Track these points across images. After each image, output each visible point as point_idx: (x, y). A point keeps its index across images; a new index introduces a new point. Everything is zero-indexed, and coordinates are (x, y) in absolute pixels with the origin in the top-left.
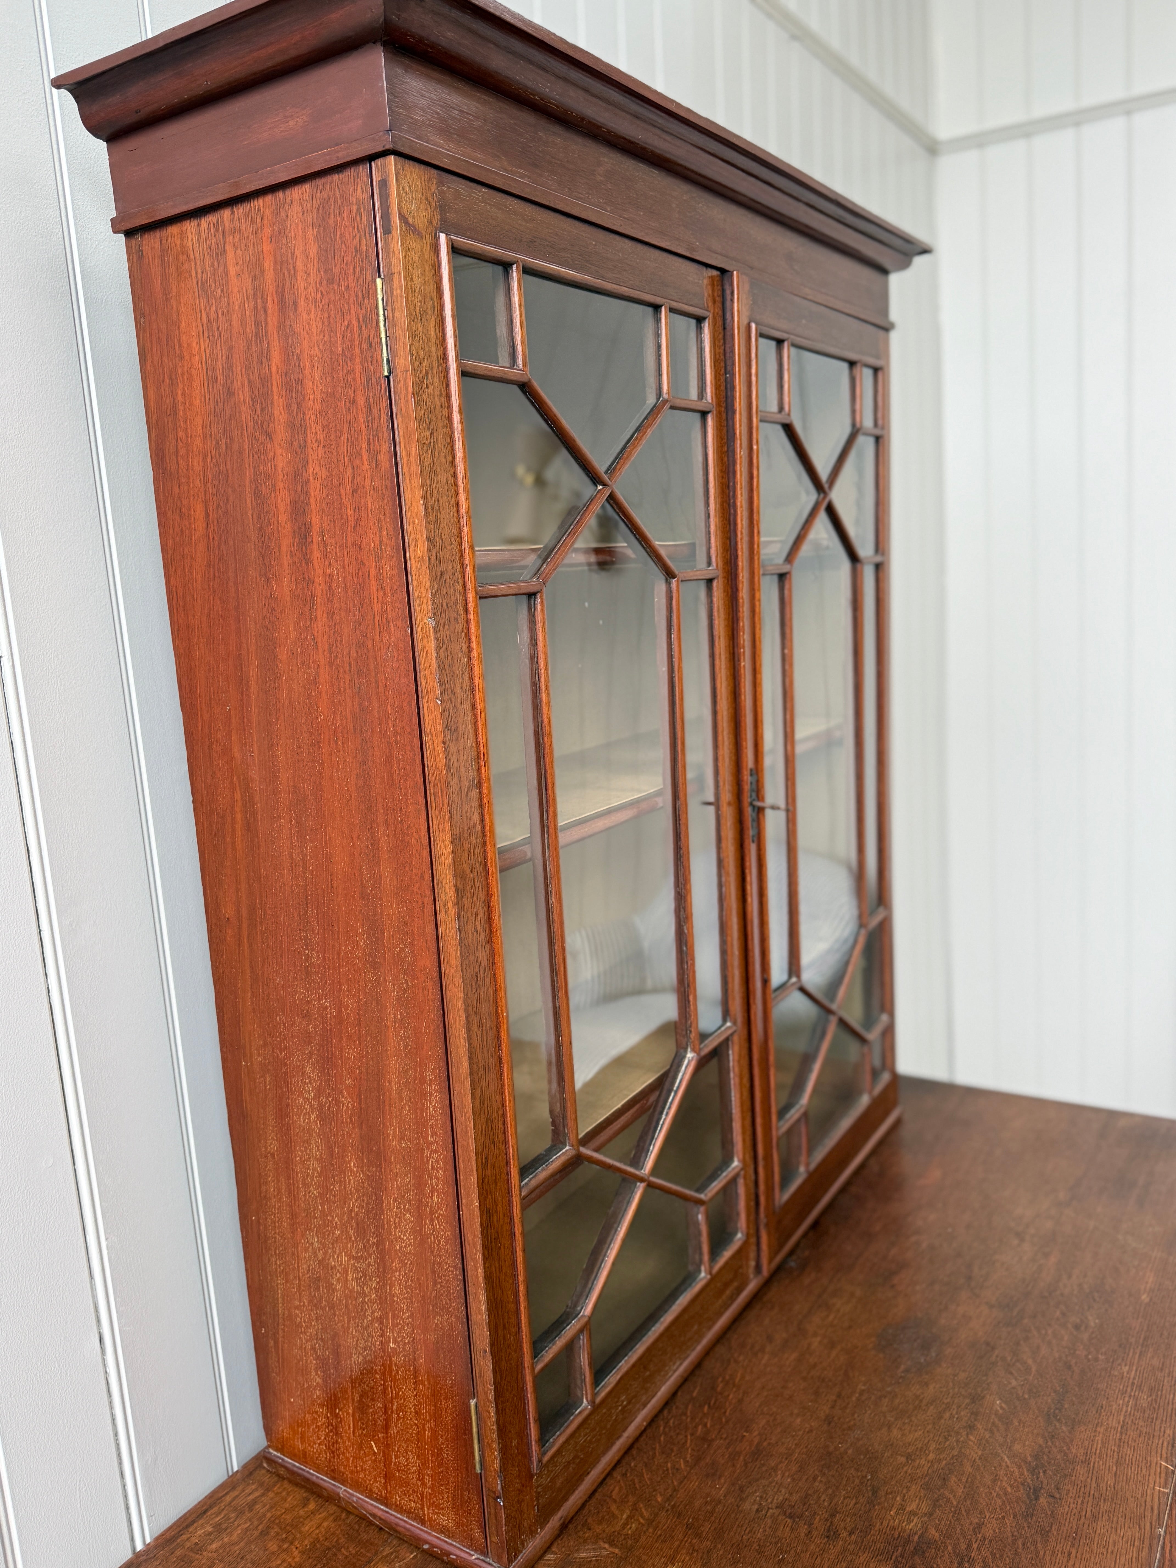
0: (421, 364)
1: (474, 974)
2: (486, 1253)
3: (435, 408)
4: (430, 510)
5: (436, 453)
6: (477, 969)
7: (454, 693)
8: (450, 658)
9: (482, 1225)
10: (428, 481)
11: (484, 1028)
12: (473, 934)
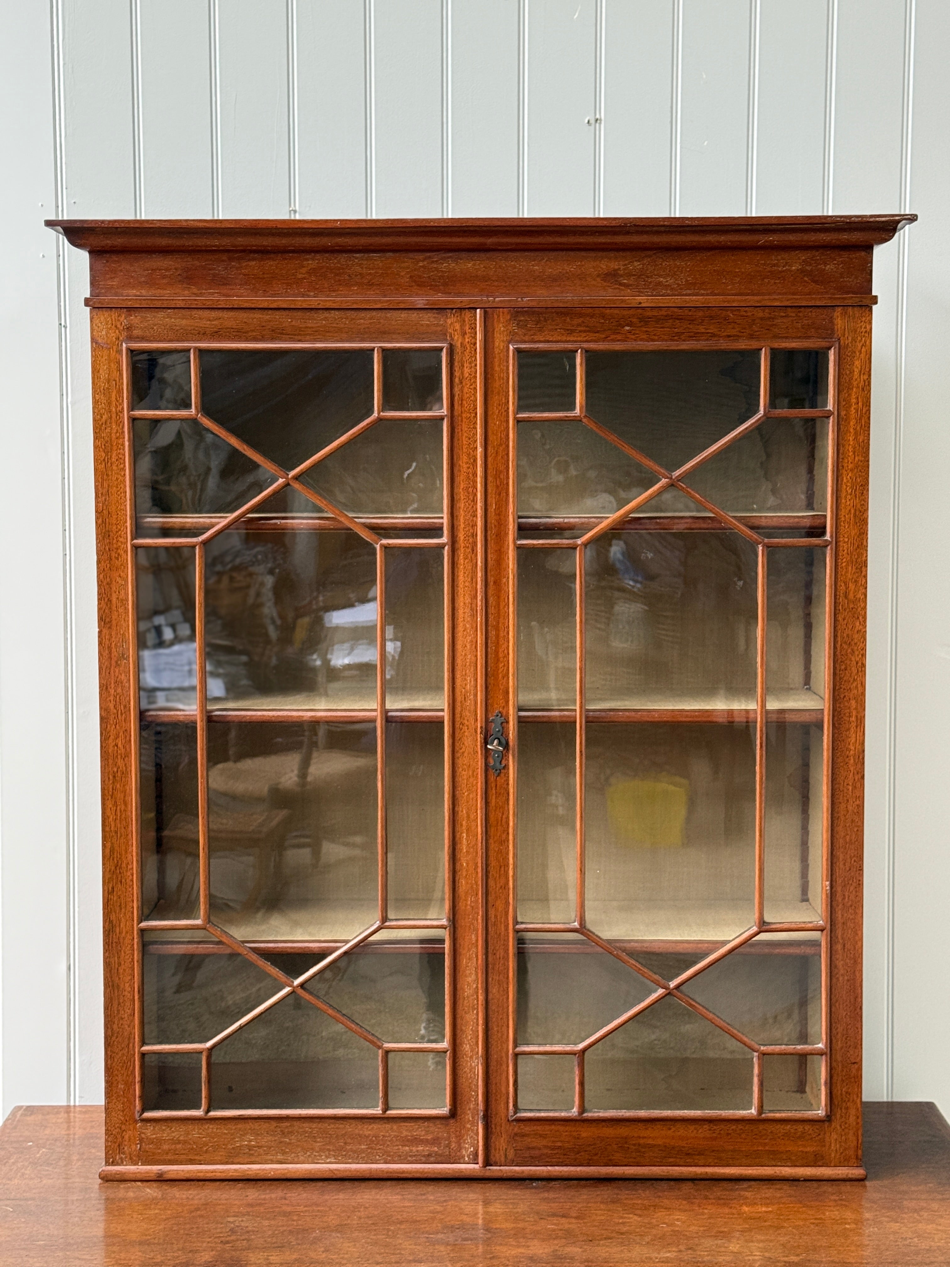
0: (102, 417)
1: (111, 772)
2: (107, 947)
3: (111, 440)
4: (100, 495)
5: (109, 464)
6: (115, 770)
7: (110, 600)
8: (108, 580)
9: (104, 927)
10: (100, 480)
11: (118, 808)
12: (114, 747)
